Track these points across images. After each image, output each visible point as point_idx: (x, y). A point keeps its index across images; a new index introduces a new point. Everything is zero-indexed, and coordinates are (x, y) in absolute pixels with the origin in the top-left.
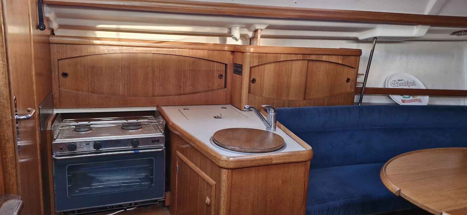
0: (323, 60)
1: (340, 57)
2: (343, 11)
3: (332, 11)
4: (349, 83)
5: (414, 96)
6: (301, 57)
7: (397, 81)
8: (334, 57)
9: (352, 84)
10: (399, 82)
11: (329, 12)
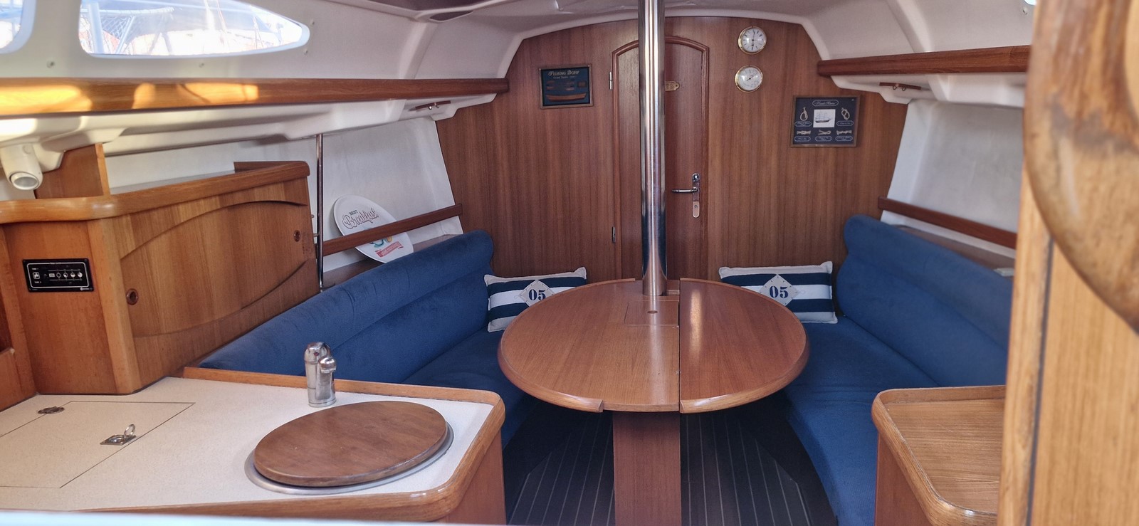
0: (257, 200)
1: (279, 185)
2: (296, 81)
3: (280, 82)
4: (300, 242)
5: (390, 239)
6: (218, 203)
7: (349, 215)
8: (271, 187)
9: (305, 242)
10: (354, 216)
11: (274, 85)
